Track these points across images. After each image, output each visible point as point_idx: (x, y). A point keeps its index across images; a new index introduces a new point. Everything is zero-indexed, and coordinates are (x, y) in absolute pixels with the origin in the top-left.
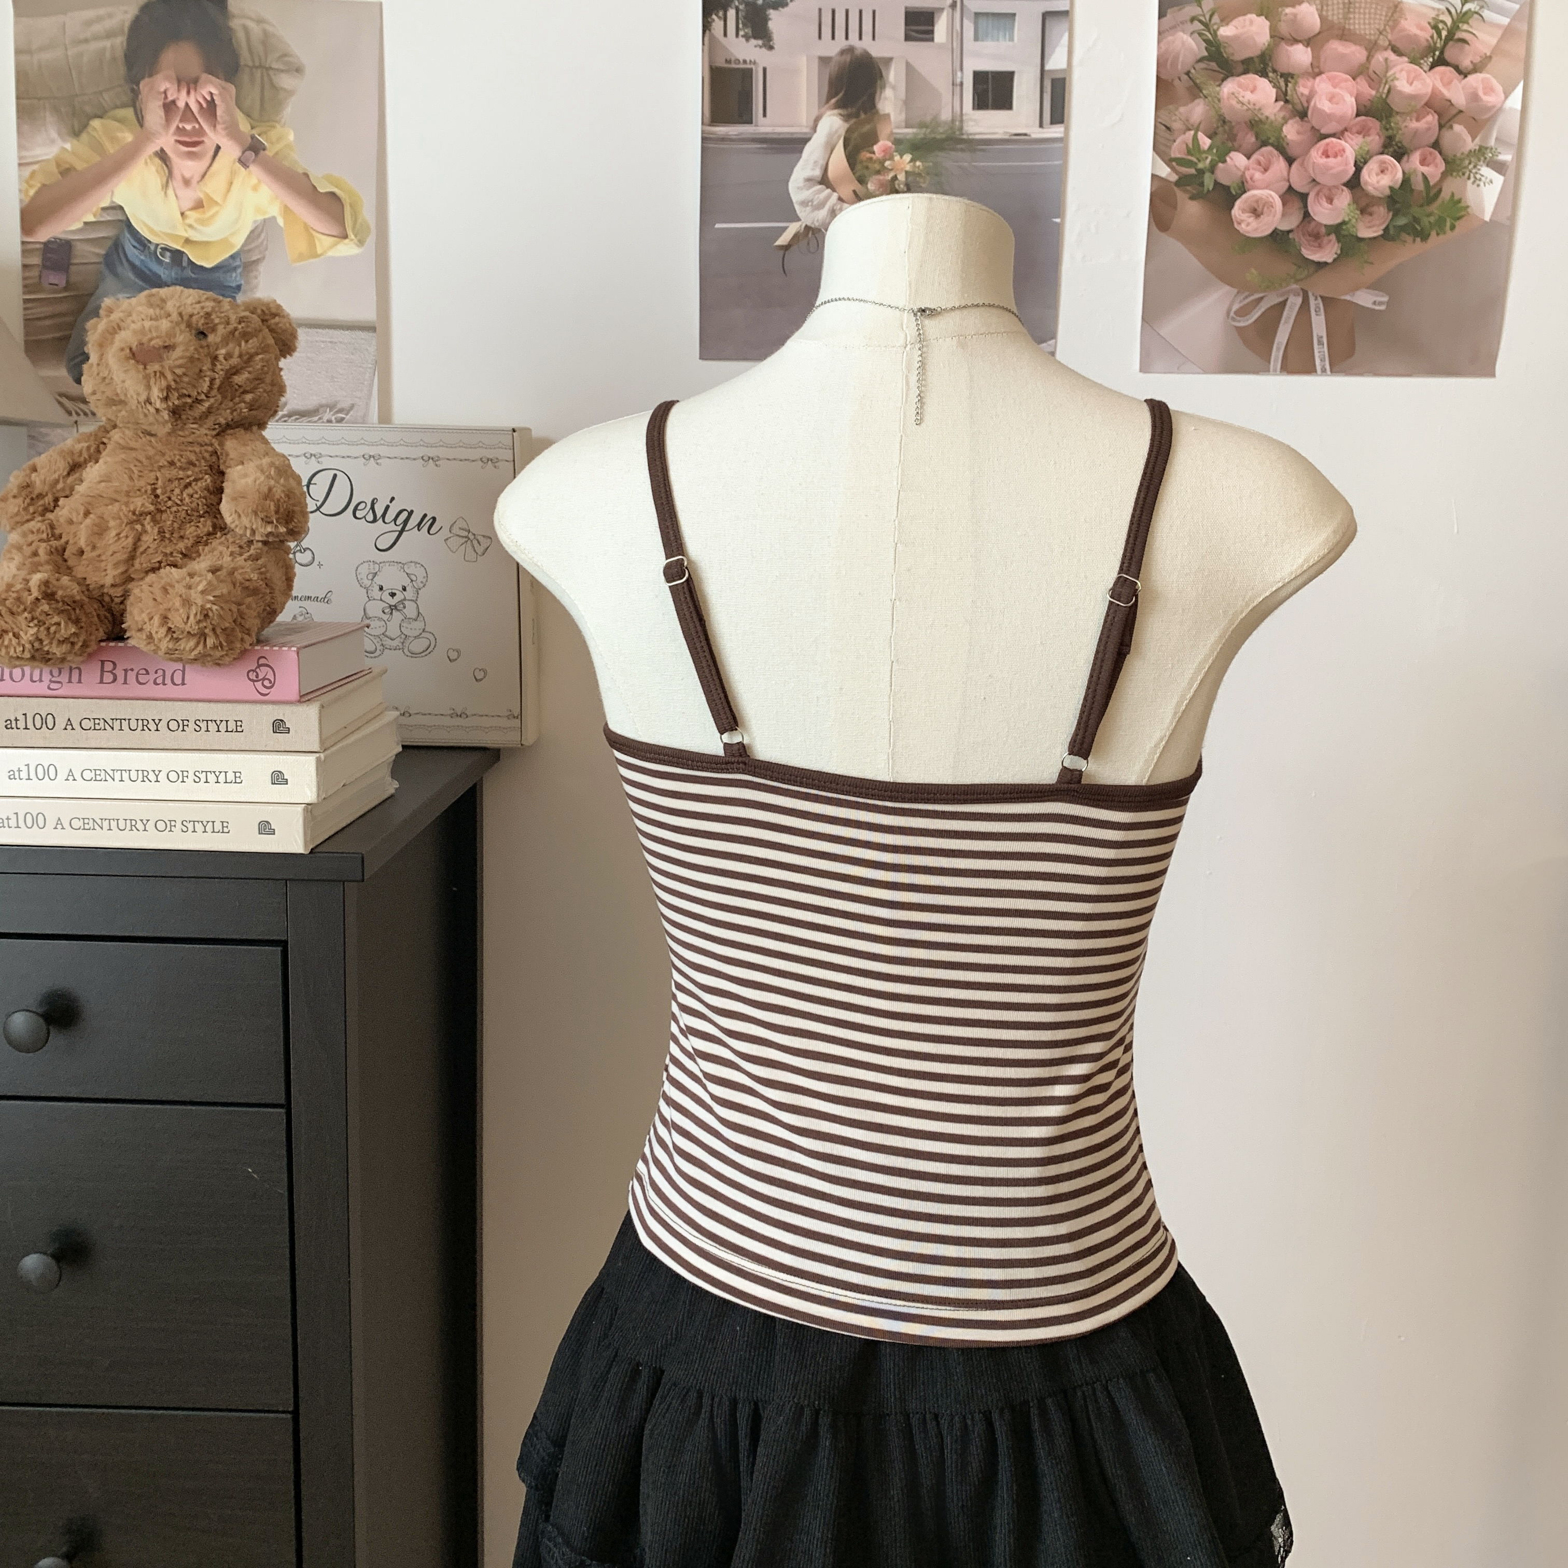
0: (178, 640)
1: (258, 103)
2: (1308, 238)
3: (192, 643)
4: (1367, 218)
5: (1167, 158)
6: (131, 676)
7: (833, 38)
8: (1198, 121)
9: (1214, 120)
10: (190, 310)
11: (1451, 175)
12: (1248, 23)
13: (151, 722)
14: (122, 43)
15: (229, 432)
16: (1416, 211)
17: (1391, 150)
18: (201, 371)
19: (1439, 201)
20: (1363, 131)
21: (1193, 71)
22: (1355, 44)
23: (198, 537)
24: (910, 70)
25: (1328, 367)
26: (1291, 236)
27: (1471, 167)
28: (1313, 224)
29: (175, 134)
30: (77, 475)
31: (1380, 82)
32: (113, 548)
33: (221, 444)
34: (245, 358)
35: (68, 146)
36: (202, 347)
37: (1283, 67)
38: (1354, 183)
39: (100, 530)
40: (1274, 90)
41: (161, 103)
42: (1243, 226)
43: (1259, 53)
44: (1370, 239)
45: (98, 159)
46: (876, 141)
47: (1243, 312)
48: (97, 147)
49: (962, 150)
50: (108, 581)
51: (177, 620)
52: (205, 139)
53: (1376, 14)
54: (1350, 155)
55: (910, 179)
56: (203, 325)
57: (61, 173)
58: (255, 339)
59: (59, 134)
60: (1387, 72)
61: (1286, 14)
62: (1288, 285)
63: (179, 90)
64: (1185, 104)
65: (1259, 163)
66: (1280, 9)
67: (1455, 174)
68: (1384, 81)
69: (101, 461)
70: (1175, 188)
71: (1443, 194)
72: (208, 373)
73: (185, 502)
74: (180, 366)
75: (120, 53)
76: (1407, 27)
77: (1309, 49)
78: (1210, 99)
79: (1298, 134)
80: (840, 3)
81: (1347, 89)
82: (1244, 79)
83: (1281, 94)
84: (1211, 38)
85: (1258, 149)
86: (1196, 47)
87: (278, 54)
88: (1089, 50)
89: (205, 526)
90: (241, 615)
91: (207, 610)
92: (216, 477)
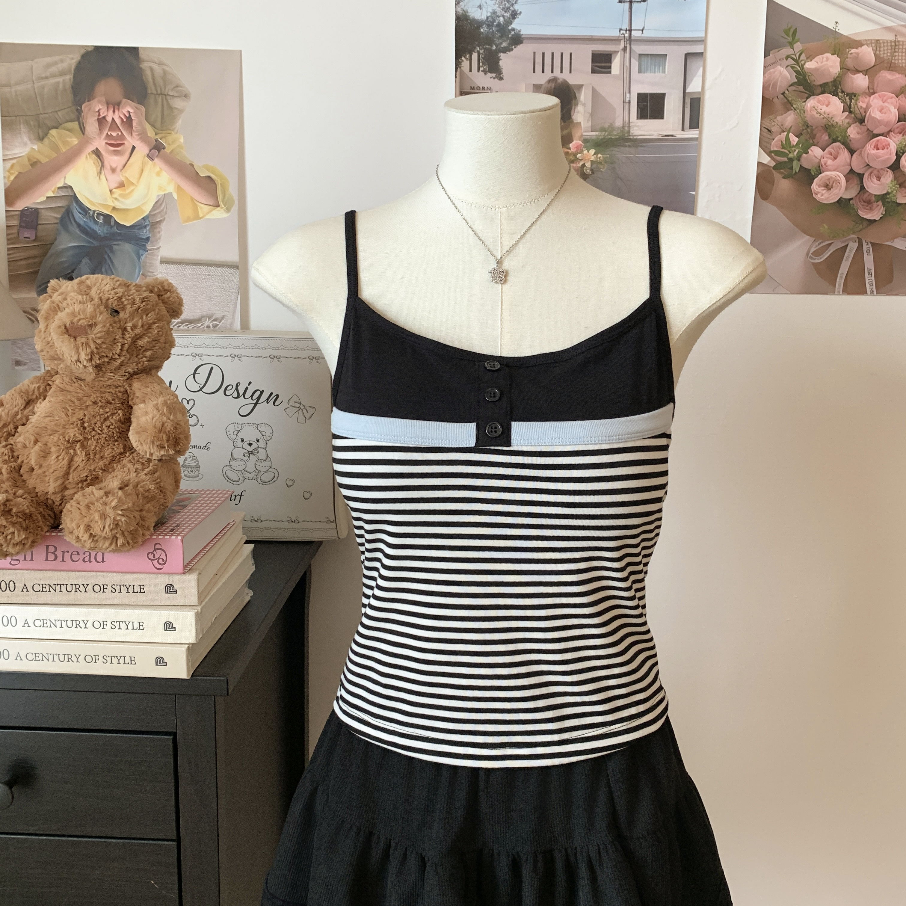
0: (97, 541)
1: (159, 119)
2: (863, 203)
3: (107, 544)
4: (904, 190)
5: (768, 151)
6: (67, 556)
7: (543, 72)
8: (790, 126)
9: (800, 125)
10: (107, 296)
12: (825, 59)
13: (81, 586)
14: (70, 79)
15: (135, 377)
18: (115, 339)
20: (903, 132)
21: (787, 92)
22: (899, 73)
23: (113, 456)
24: (594, 92)
25: (874, 290)
26: (851, 202)
28: (867, 195)
29: (105, 139)
30: (31, 408)
32: (53, 468)
33: (130, 386)
34: (146, 327)
35: (35, 147)
36: (115, 323)
37: (848, 88)
38: (895, 167)
39: (45, 454)
40: (843, 104)
41: (96, 118)
42: (819, 196)
43: (833, 79)
44: (905, 204)
45: (55, 155)
46: (572, 141)
47: (817, 253)
48: (55, 147)
49: (629, 146)
50: (51, 489)
51: (97, 529)
52: (125, 142)
54: (893, 148)
55: (594, 166)
56: (116, 306)
57: (31, 165)
58: (153, 313)
59: (30, 140)
61: (851, 53)
62: (849, 235)
63: (108, 110)
64: (782, 115)
65: (831, 154)
66: (848, 50)
69: (46, 399)
70: (773, 171)
72: (121, 340)
73: (104, 432)
74: (99, 338)
75: (68, 86)
77: (867, 77)
78: (798, 111)
79: (858, 134)
80: (548, 48)
81: (892, 103)
82: (821, 97)
83: (847, 107)
84: (799, 70)
85: (830, 144)
86: (789, 76)
87: (172, 87)
88: (716, 79)
89: (118, 448)
90: (142, 518)
91: (118, 521)
92: (126, 411)
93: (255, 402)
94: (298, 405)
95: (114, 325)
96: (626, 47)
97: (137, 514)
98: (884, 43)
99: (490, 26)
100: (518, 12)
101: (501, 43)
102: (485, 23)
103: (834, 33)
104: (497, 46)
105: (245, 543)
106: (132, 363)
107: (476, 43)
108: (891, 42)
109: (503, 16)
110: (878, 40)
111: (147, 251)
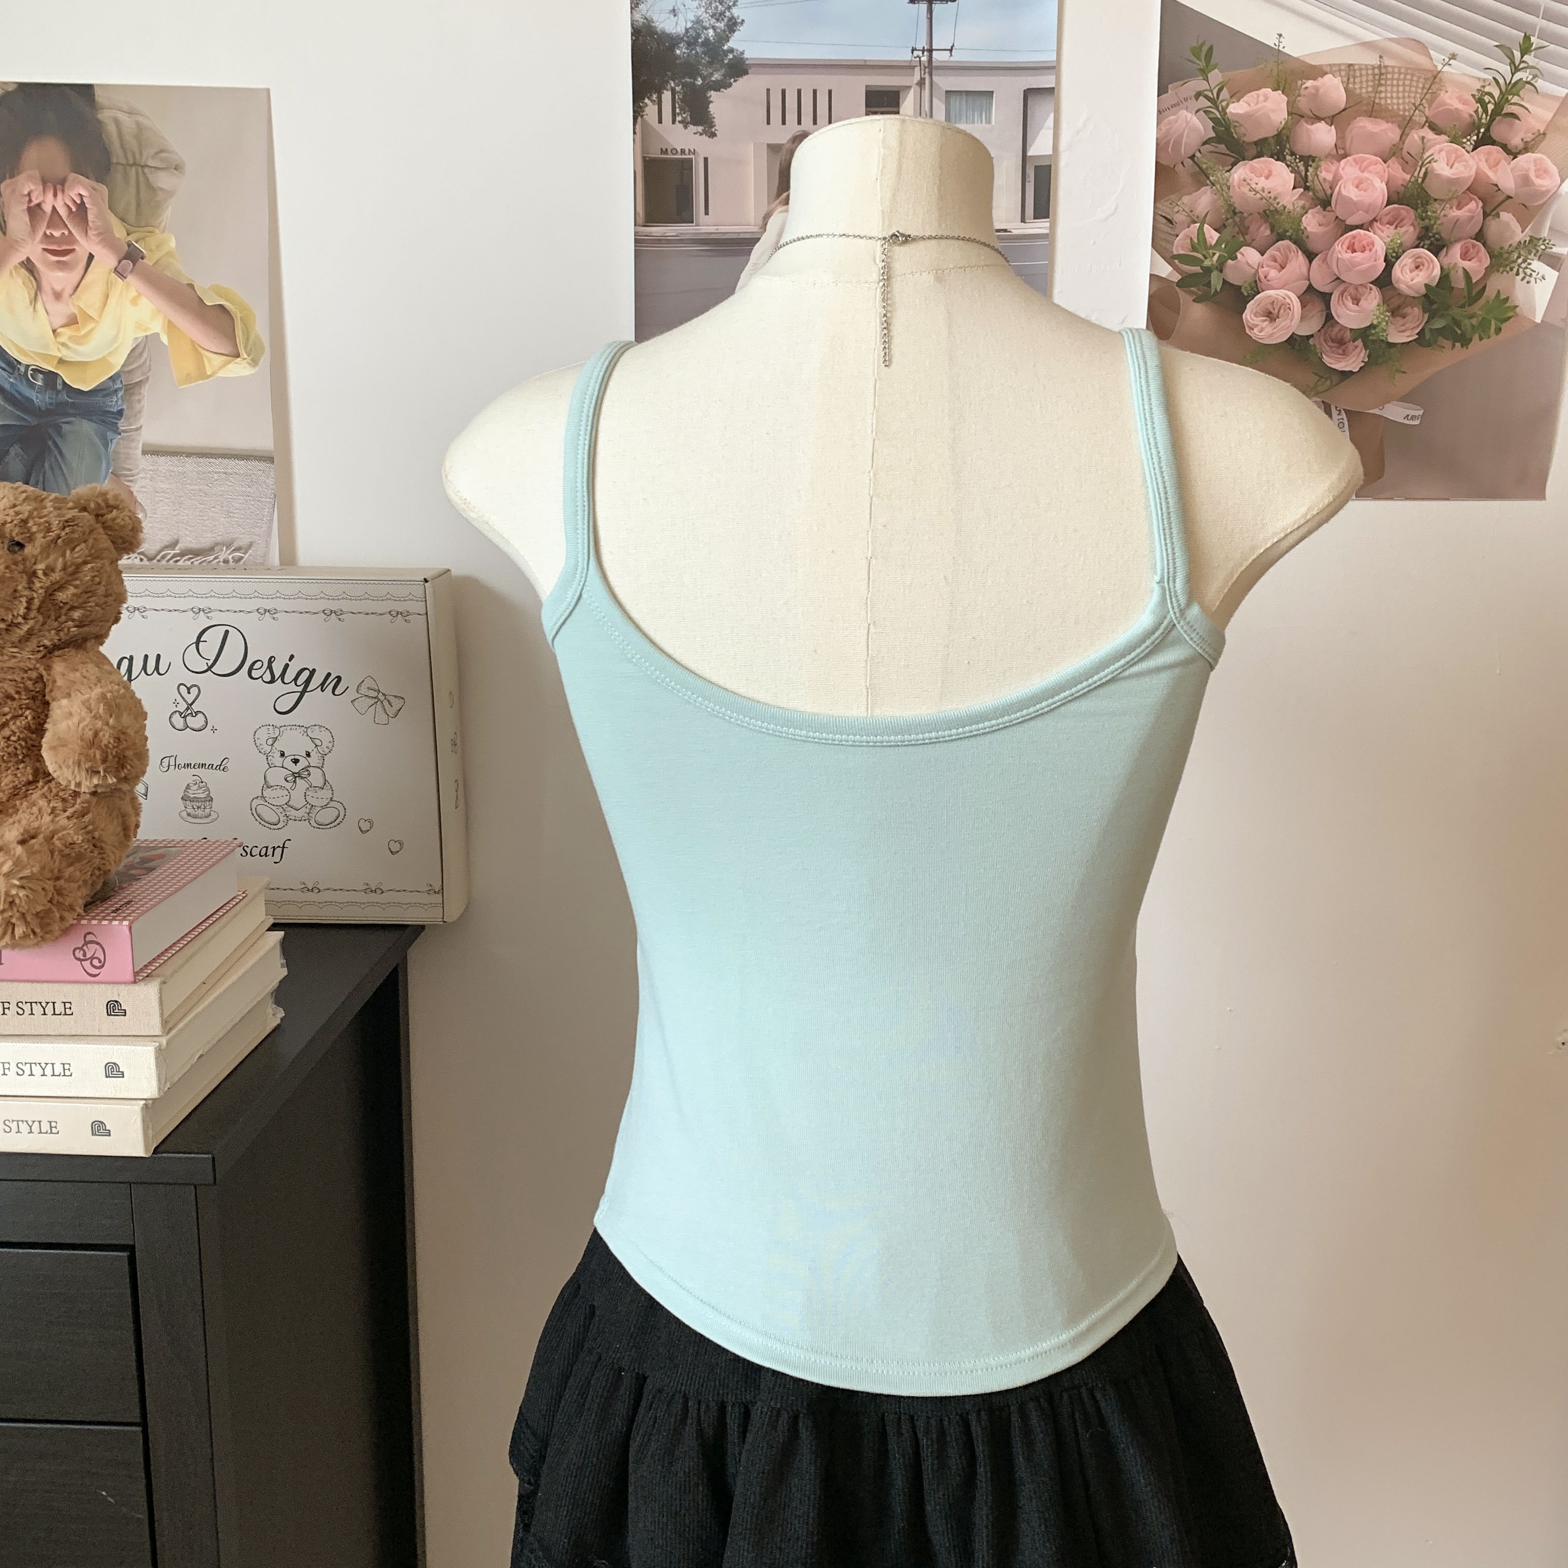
1: (133, 207)
2: (1331, 344)
4: (1400, 321)
5: (1168, 256)
7: (784, 123)
8: (1205, 212)
9: (1223, 211)
10: (2, 518)
11: (1498, 271)
12: (1261, 98)
15: (57, 653)
16: (1456, 312)
17: (1427, 242)
18: (15, 591)
19: (1481, 302)
20: (1395, 222)
22: (1387, 122)
23: (15, 788)
26: (1311, 341)
27: (1520, 261)
28: (1336, 329)
29: (42, 242)
31: (1415, 166)
33: (48, 668)
34: (70, 570)
36: (16, 564)
37: (1301, 149)
38: (1384, 281)
40: (1293, 175)
41: (25, 207)
42: (1256, 330)
43: (1275, 132)
44: (1403, 344)
52: (75, 247)
53: (1411, 86)
54: (1380, 248)
60: (1423, 153)
61: (1306, 88)
63: (44, 193)
64: (1190, 194)
65: (1275, 261)
66: (1300, 82)
67: (1501, 269)
68: (1420, 164)
70: (1178, 289)
71: (1485, 293)
72: (26, 593)
76: (1449, 101)
77: (1333, 127)
78: (1218, 186)
79: (1320, 225)
80: (791, 82)
81: (1377, 173)
82: (1258, 163)
83: (1300, 179)
84: (1219, 117)
85: (1274, 244)
86: (1202, 127)
87: (154, 151)
88: (1078, 132)
89: (23, 775)
90: (59, 891)
91: (13, 896)
92: (39, 711)
93: (300, 689)
94: (374, 694)
95: (14, 567)
96: (924, 79)
97: (49, 885)
98: (1361, 69)
99: (691, 44)
100: (739, 21)
101: (712, 74)
102: (682, 38)
103: (1277, 54)
104: (704, 79)
105: (269, 930)
106: (49, 631)
107: (669, 73)
108: (1373, 68)
109: (714, 28)
110: (1350, 65)
111: (120, 434)
